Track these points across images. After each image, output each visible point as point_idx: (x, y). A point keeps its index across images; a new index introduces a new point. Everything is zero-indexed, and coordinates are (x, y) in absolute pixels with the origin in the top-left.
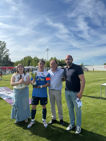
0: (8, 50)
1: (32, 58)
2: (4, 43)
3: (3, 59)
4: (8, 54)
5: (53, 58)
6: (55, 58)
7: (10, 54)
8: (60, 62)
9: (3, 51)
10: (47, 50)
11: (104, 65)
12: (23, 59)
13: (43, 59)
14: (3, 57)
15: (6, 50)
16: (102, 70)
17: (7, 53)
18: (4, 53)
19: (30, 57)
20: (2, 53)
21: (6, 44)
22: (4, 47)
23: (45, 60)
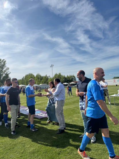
0: (8, 68)
1: (34, 75)
2: (4, 61)
3: (3, 78)
4: (8, 73)
5: (57, 74)
6: (60, 74)
7: (10, 73)
8: (65, 78)
9: (3, 69)
10: (52, 66)
11: (113, 79)
12: (24, 77)
13: (46, 75)
14: (3, 76)
15: (5, 68)
16: (112, 85)
17: (7, 71)
18: (3, 72)
19: (32, 75)
20: (2, 72)
21: (6, 62)
22: (4, 65)
23: (49, 76)
